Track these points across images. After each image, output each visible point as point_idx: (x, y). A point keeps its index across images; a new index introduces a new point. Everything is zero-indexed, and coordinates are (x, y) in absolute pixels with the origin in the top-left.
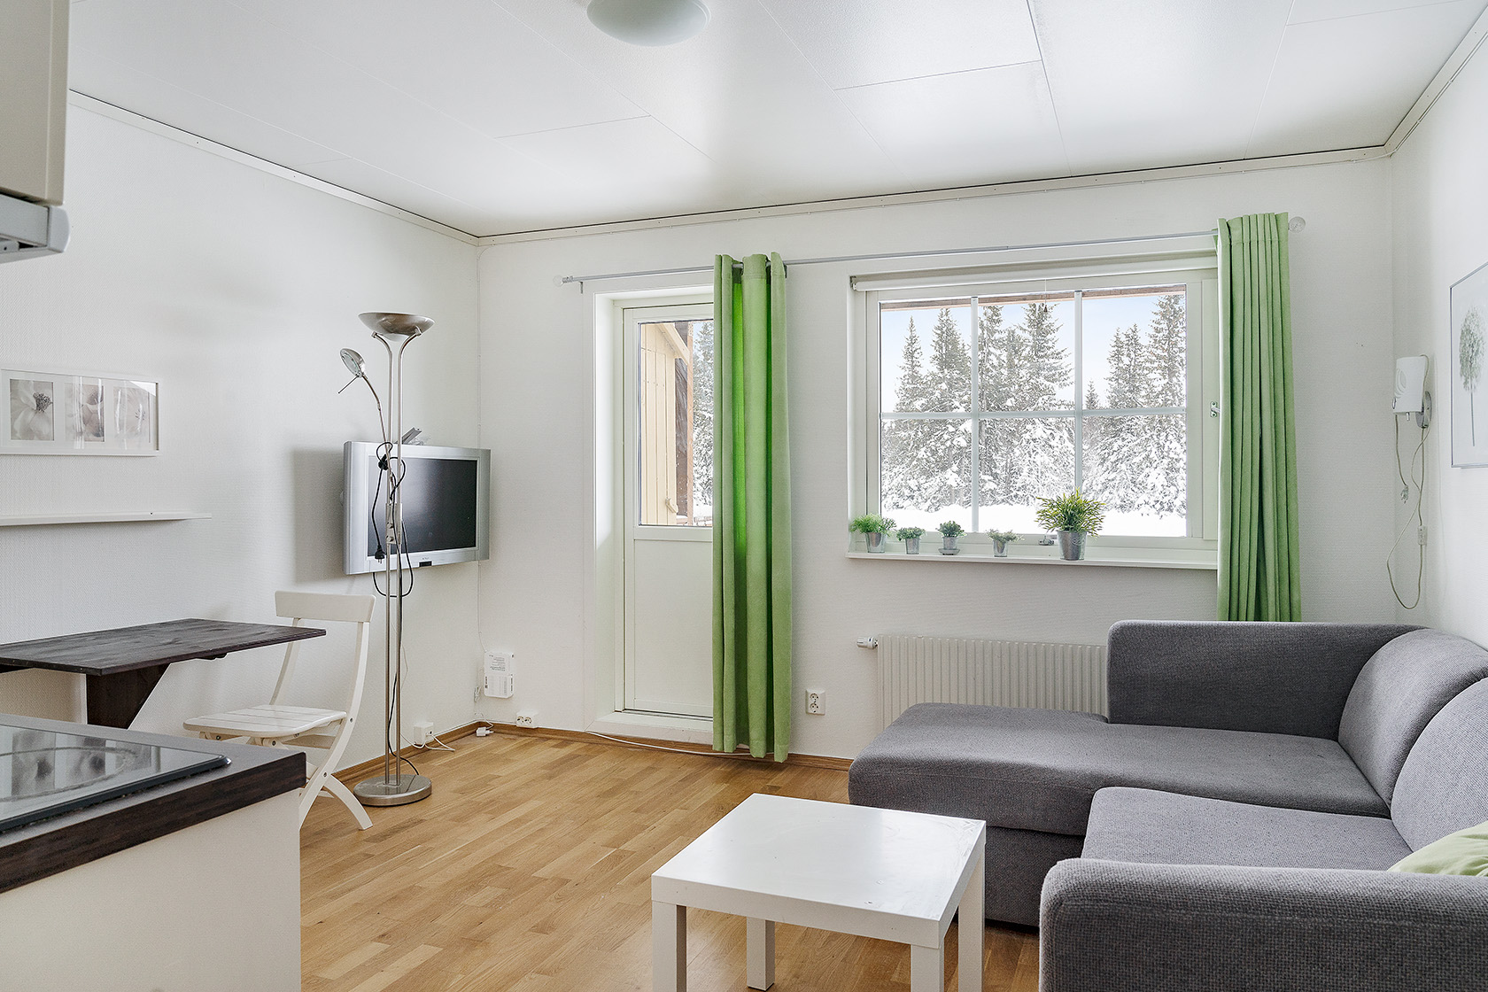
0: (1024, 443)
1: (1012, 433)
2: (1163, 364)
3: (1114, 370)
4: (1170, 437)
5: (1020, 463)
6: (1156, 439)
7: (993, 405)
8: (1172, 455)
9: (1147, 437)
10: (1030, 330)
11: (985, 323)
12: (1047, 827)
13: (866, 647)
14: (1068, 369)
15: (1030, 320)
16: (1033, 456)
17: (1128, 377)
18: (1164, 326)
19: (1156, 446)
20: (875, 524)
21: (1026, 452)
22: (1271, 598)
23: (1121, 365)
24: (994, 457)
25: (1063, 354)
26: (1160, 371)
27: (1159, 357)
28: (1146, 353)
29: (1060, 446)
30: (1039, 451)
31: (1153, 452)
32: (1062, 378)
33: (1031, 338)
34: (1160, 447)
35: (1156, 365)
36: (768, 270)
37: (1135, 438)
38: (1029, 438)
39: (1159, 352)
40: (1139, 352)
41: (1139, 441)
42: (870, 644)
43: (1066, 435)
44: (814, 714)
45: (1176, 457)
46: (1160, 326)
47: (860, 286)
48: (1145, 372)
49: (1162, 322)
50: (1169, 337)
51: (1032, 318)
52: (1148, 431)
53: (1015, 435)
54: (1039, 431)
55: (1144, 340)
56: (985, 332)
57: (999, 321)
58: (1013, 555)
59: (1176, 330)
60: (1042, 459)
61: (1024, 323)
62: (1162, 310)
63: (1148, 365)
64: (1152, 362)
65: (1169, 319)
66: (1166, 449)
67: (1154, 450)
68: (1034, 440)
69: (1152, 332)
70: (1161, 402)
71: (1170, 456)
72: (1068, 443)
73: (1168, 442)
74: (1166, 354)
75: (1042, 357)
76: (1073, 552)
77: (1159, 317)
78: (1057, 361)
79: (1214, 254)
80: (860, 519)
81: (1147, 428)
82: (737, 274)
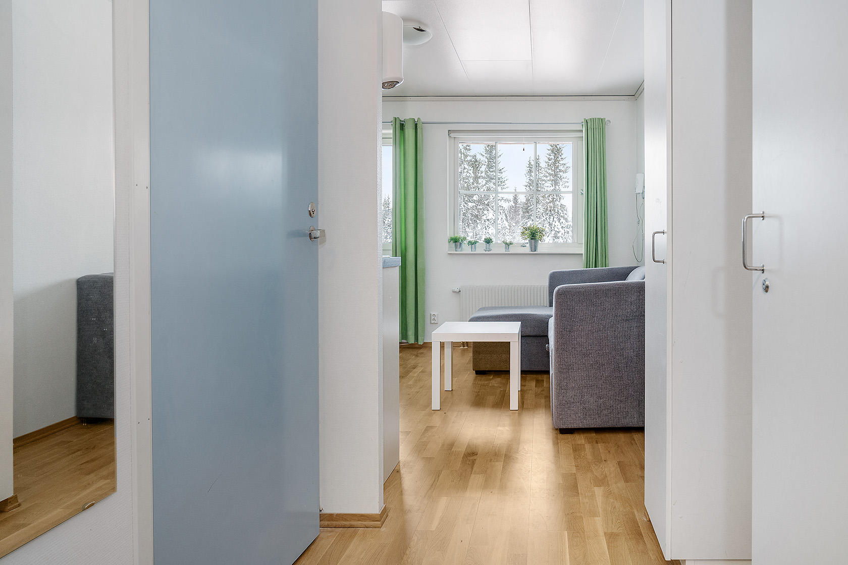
0: (483, 222)
1: (477, 216)
2: (552, 178)
3: (528, 181)
4: (555, 219)
5: (480, 233)
6: (548, 220)
7: (466, 199)
8: (556, 229)
9: (544, 219)
10: (486, 155)
11: (462, 150)
12: (534, 334)
13: (455, 292)
14: (505, 179)
15: (486, 149)
16: (487, 228)
17: (534, 185)
18: (553, 157)
19: (548, 224)
20: (459, 238)
21: (484, 227)
22: (599, 259)
23: (531, 178)
24: (467, 230)
25: (503, 171)
26: (550, 182)
27: (550, 175)
28: (543, 172)
29: (501, 224)
30: (491, 226)
31: (547, 228)
32: (502, 184)
33: (487, 160)
34: (550, 225)
35: (548, 178)
36: (416, 125)
37: (538, 220)
38: (485, 219)
39: (550, 171)
40: (540, 171)
41: (540, 221)
42: (458, 290)
43: (504, 217)
44: (434, 323)
45: (558, 230)
46: (551, 157)
47: (452, 135)
48: (543, 182)
49: (551, 154)
50: (555, 163)
51: (487, 149)
52: (544, 216)
53: (478, 217)
54: (490, 215)
55: (543, 165)
56: (463, 155)
57: (470, 150)
58: (512, 250)
59: (558, 159)
60: (492, 231)
61: (483, 151)
62: (552, 148)
63: (545, 178)
64: (547, 177)
65: (555, 153)
66: (553, 226)
67: (548, 226)
68: (488, 220)
69: (547, 160)
70: (551, 200)
71: (555, 230)
72: (505, 221)
73: (554, 222)
74: (553, 172)
75: (492, 172)
76: (534, 248)
77: (550, 152)
78: (500, 174)
79: (582, 131)
80: (453, 237)
81: (544, 214)
82: (402, 126)
